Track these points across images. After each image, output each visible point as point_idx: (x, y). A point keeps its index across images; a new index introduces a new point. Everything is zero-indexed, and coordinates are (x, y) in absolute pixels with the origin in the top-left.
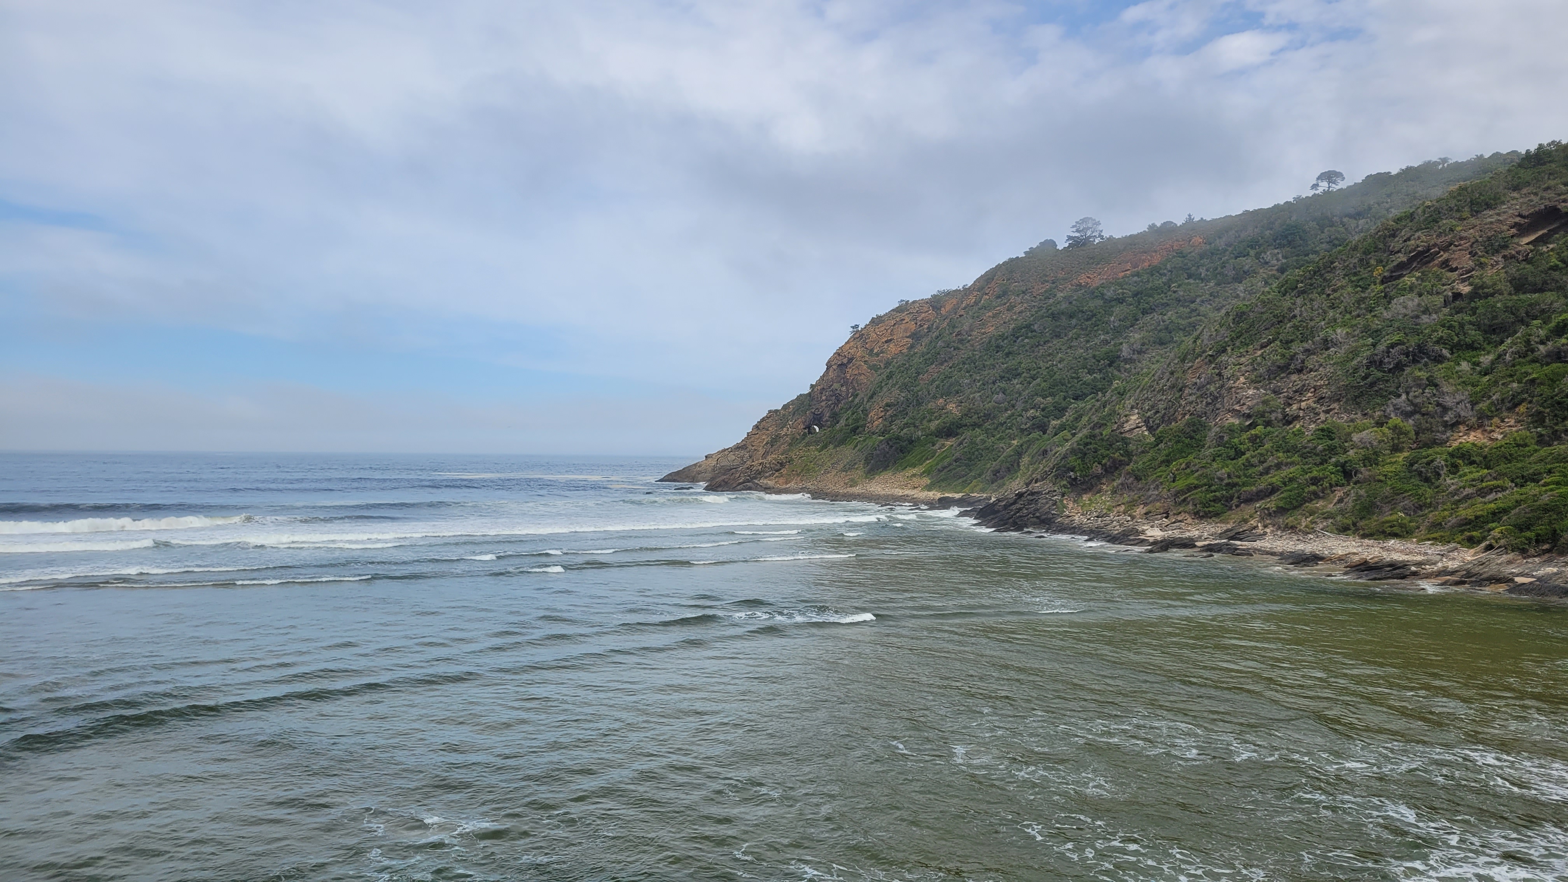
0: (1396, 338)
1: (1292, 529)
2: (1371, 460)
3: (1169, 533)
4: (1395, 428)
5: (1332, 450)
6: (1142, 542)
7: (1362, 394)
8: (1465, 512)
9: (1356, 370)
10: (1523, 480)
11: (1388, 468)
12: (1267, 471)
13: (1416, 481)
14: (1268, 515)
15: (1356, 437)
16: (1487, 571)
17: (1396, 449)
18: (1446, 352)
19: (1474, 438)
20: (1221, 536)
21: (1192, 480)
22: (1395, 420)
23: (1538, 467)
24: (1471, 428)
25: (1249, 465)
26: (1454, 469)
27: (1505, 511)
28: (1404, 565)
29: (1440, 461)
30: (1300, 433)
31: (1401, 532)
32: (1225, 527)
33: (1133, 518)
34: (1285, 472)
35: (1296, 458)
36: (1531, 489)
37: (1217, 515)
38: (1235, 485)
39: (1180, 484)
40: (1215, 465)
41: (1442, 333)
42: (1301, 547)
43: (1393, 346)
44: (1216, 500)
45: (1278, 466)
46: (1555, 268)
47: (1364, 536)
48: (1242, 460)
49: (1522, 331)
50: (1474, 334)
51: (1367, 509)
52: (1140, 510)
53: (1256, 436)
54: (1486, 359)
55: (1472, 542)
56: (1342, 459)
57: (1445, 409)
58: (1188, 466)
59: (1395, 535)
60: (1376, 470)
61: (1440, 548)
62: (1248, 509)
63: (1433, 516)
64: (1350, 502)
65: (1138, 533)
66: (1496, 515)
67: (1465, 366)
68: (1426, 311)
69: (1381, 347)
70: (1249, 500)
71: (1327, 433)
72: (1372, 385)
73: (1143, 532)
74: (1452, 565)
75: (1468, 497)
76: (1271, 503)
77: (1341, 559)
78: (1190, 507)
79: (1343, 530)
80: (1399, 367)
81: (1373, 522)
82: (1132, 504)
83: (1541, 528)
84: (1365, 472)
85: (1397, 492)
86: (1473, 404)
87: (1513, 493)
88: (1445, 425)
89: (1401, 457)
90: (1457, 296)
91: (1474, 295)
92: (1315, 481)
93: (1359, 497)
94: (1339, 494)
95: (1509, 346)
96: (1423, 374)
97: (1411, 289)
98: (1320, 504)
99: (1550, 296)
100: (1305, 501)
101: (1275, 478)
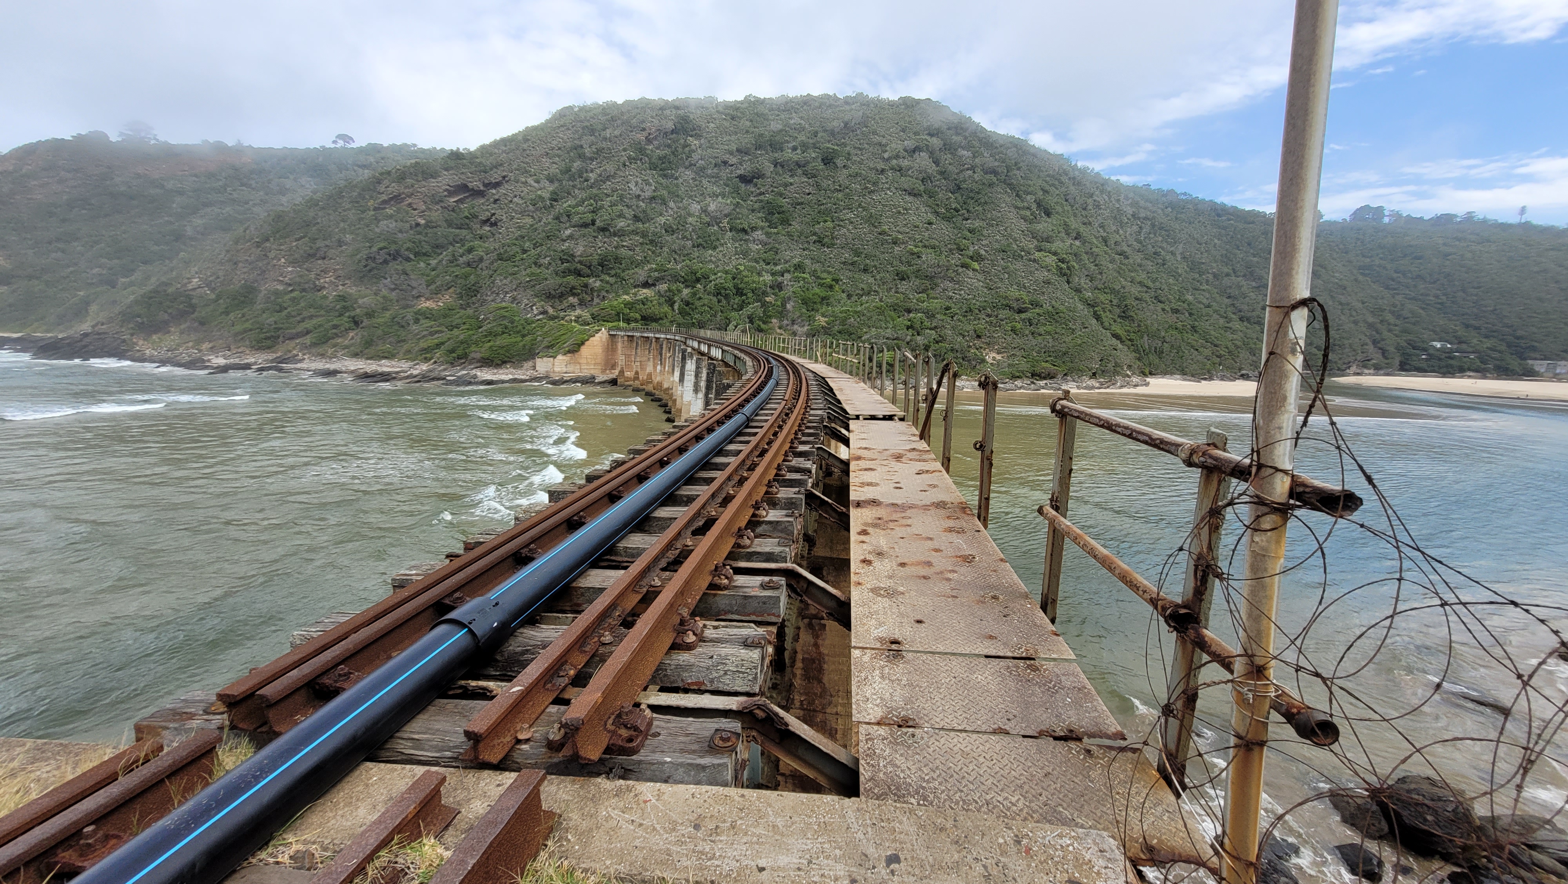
0: (382, 245)
1: (323, 355)
2: (370, 315)
3: (228, 361)
4: (384, 297)
5: (345, 308)
6: (206, 367)
7: (364, 276)
8: (423, 344)
9: (360, 261)
10: (451, 328)
11: (380, 320)
12: (303, 320)
13: (396, 327)
14: (304, 348)
15: (360, 301)
16: (433, 375)
17: (385, 309)
18: (412, 256)
19: (429, 304)
20: (272, 361)
21: (248, 325)
22: (385, 292)
23: (459, 321)
24: (427, 299)
25: (289, 316)
26: (417, 321)
27: (443, 343)
28: (389, 374)
29: (409, 317)
30: (325, 297)
31: (389, 356)
32: (275, 356)
33: (200, 351)
34: (315, 321)
35: (322, 312)
36: (456, 332)
37: (269, 348)
38: (279, 329)
39: (238, 328)
40: (264, 315)
41: (409, 245)
42: (327, 366)
43: (381, 249)
44: (267, 338)
45: (311, 317)
46: (467, 217)
47: (368, 359)
48: (285, 312)
49: (451, 248)
50: (427, 248)
51: (369, 343)
52: (206, 346)
53: (295, 298)
54: (433, 262)
55: (427, 360)
56: (352, 314)
57: (413, 288)
58: (243, 316)
59: (386, 358)
60: (374, 320)
61: (410, 364)
62: (291, 344)
63: (406, 347)
64: (358, 339)
65: (204, 361)
66: (438, 346)
67: (422, 265)
68: (401, 231)
69: (375, 249)
70: (291, 338)
71: (342, 298)
72: (370, 271)
73: (209, 361)
74: (415, 372)
75: (424, 336)
76: (308, 340)
77: (352, 372)
78: (247, 343)
79: (356, 355)
80: (386, 262)
81: (371, 351)
82: (198, 342)
83: (459, 352)
84: (366, 322)
85: (386, 334)
86: (428, 286)
87: (446, 335)
88: (413, 297)
89: (388, 314)
90: (418, 225)
91: (427, 226)
92: (335, 327)
93: (363, 336)
94: (351, 334)
95: (445, 255)
96: (400, 267)
97: (391, 217)
98: (340, 340)
99: (464, 232)
100: (330, 339)
101: (309, 324)
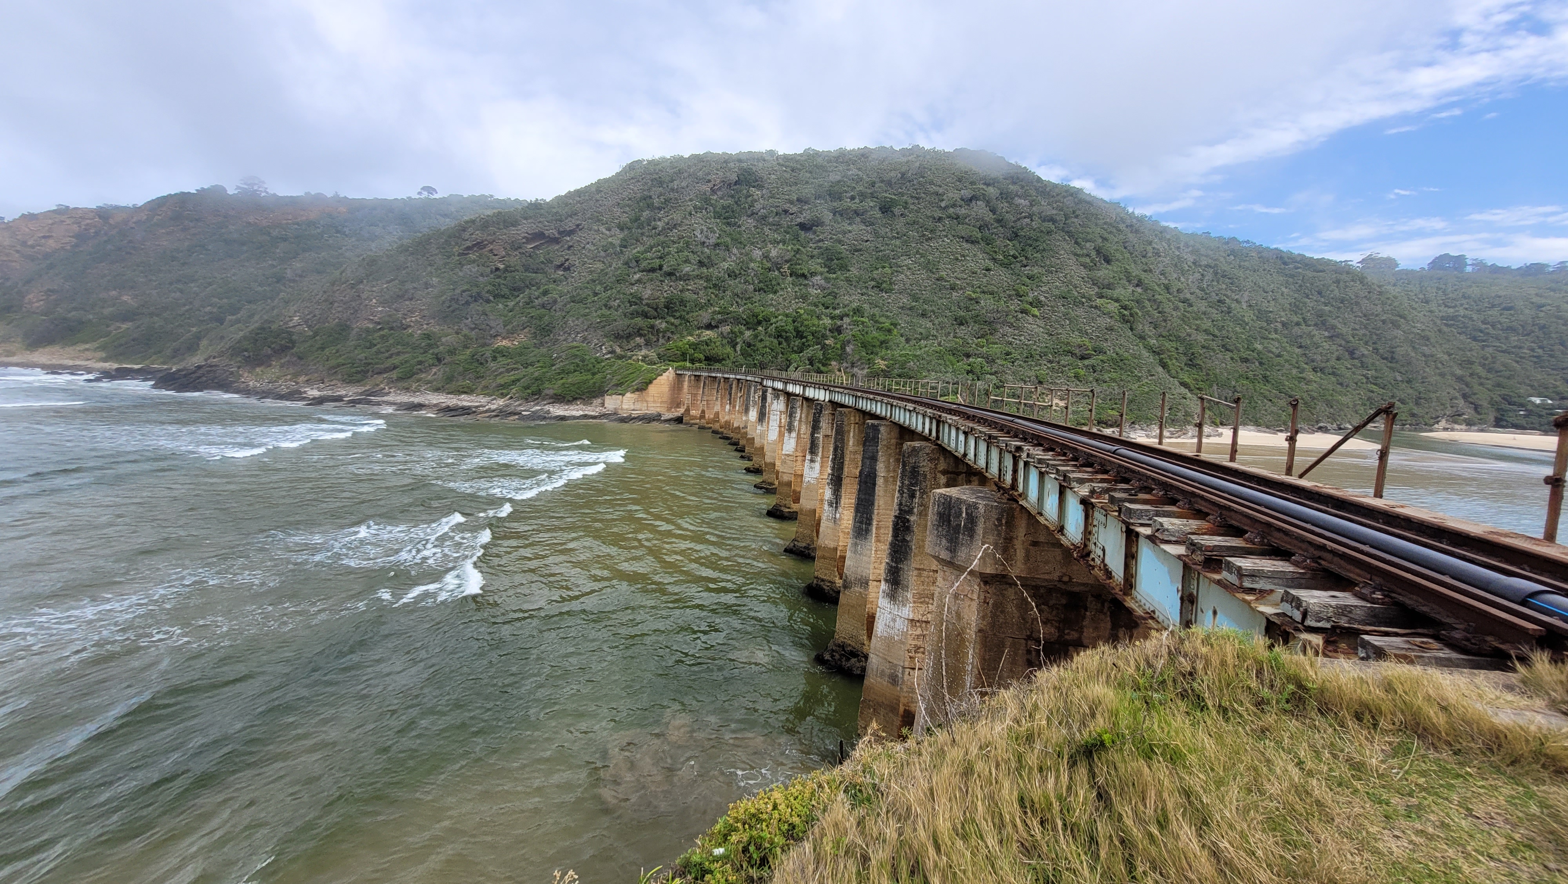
0: (465, 288)
1: (407, 389)
2: (452, 352)
3: (321, 393)
4: (465, 336)
5: (430, 346)
6: (304, 399)
7: (447, 317)
8: (500, 381)
9: (444, 302)
10: (526, 365)
11: (461, 357)
12: (391, 356)
13: (476, 364)
14: (391, 382)
15: (444, 340)
16: (510, 409)
17: (466, 347)
18: (491, 298)
19: (505, 343)
20: (361, 394)
21: (340, 360)
22: (465, 331)
23: (534, 359)
24: (504, 338)
25: (379, 352)
26: (494, 359)
27: (518, 380)
28: (469, 408)
29: (488, 354)
30: (411, 335)
31: (468, 391)
32: (364, 389)
33: (297, 383)
34: (402, 357)
35: (409, 349)
36: (530, 369)
37: (358, 381)
38: (369, 364)
39: (333, 362)
40: (356, 352)
41: (490, 288)
42: (412, 399)
43: (464, 291)
44: (357, 372)
45: (398, 354)
46: (542, 262)
47: (448, 393)
48: (375, 349)
49: (527, 291)
50: (505, 291)
51: (450, 379)
52: (302, 379)
53: (384, 336)
54: (511, 304)
55: (503, 395)
56: (436, 351)
57: (491, 328)
58: (337, 351)
59: (465, 393)
60: (457, 357)
61: (488, 399)
62: (379, 378)
63: (484, 383)
64: (440, 374)
65: (301, 393)
66: (514, 382)
67: (500, 306)
68: (482, 275)
69: (458, 291)
70: (379, 373)
71: (428, 336)
72: (453, 311)
73: (305, 392)
74: (493, 407)
75: (501, 373)
76: (394, 375)
77: (435, 405)
78: (340, 377)
79: (437, 390)
80: (467, 303)
81: (453, 386)
82: (296, 375)
83: (534, 388)
84: (448, 359)
85: (466, 370)
86: (505, 326)
87: (522, 372)
88: (491, 336)
89: (468, 352)
90: (497, 269)
91: (506, 270)
92: (420, 363)
93: (445, 372)
94: (434, 370)
95: (522, 298)
96: (480, 309)
97: (474, 261)
98: (423, 376)
99: (540, 276)
100: (414, 374)
101: (396, 360)
